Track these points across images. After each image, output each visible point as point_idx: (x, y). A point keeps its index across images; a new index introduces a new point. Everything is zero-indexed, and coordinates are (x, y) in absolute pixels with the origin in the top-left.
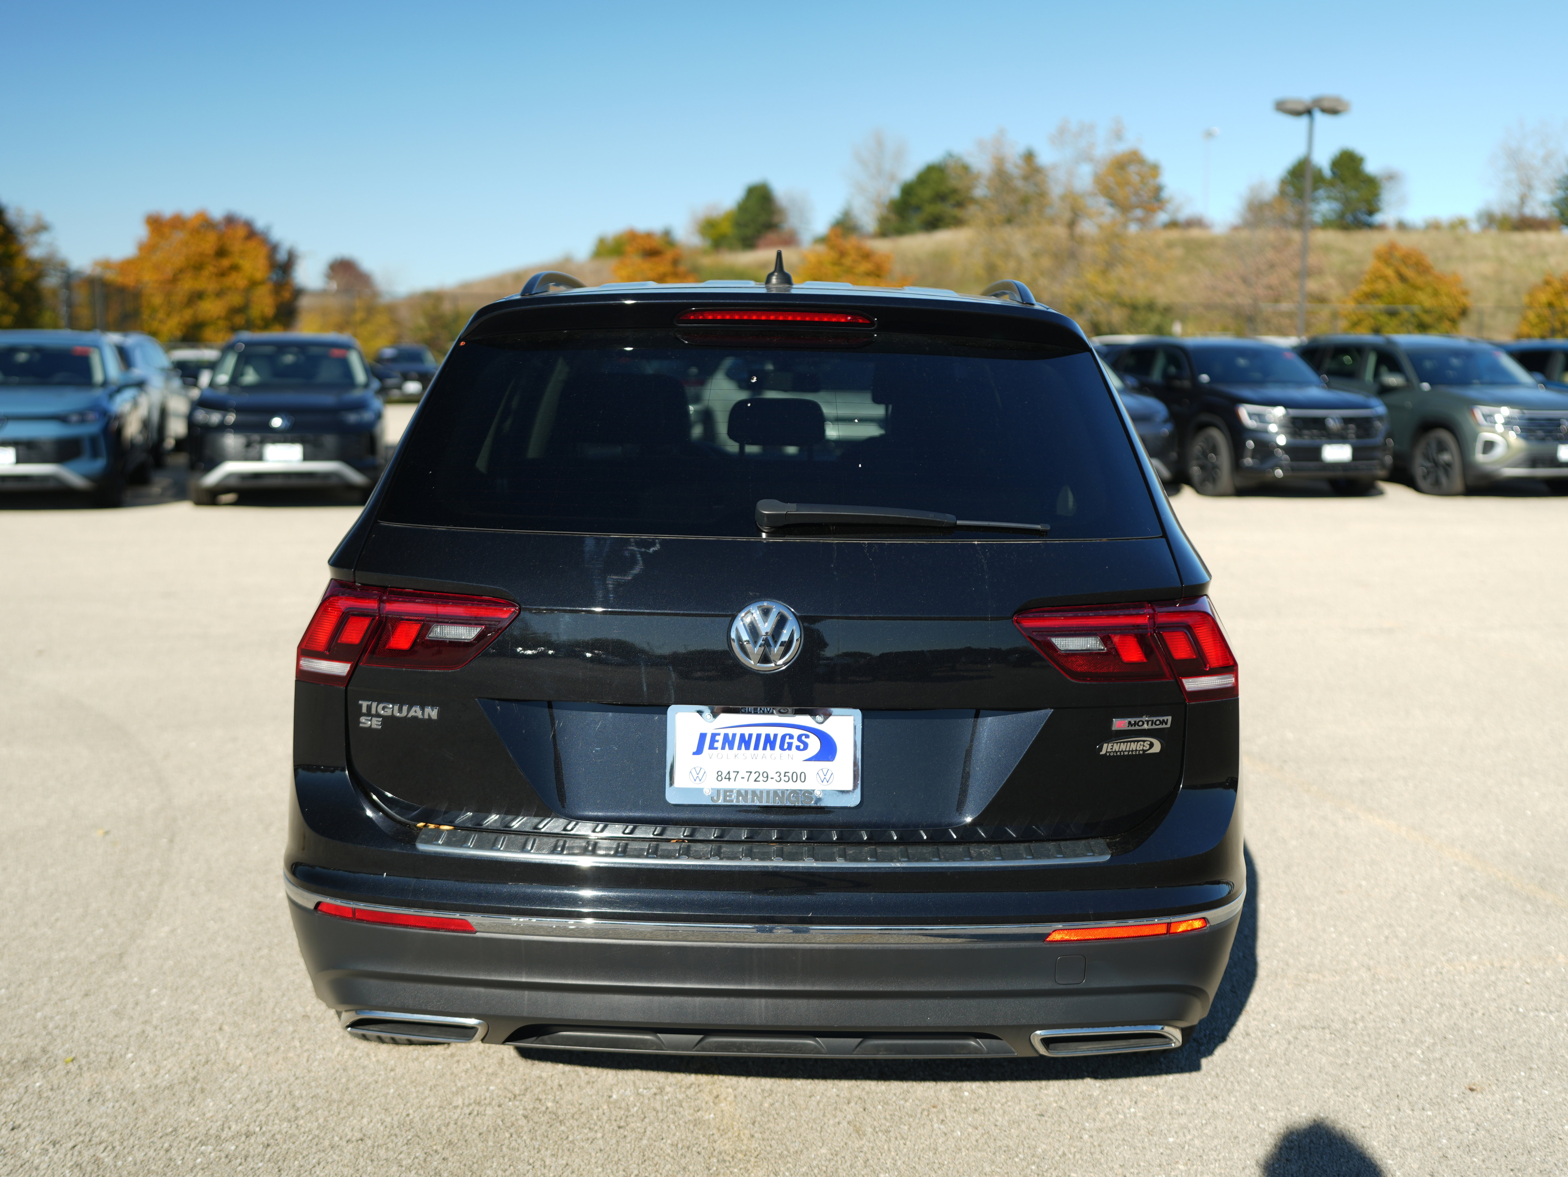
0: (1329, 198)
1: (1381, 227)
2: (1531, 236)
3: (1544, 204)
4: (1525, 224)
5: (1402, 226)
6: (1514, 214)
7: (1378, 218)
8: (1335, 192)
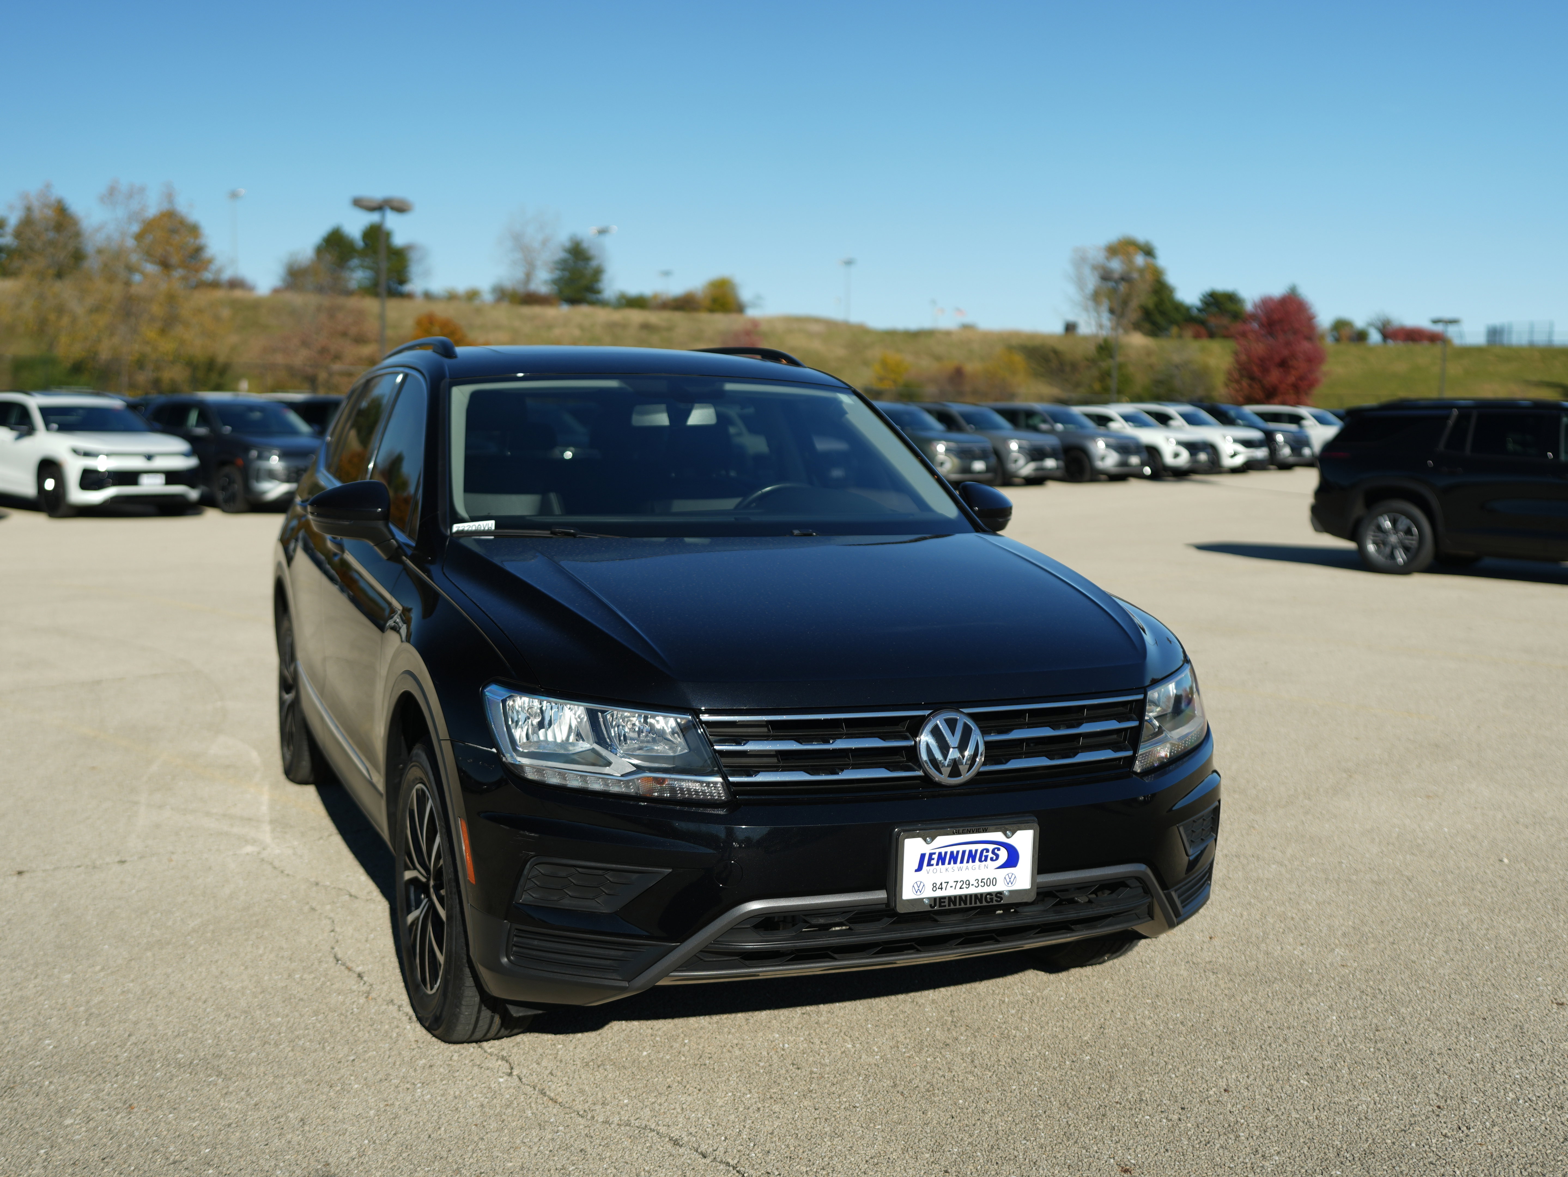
0: (362, 267)
1: (409, 296)
2: (537, 310)
3: (546, 282)
4: (531, 299)
5: (428, 296)
6: (521, 289)
7: (408, 288)
8: (368, 262)
